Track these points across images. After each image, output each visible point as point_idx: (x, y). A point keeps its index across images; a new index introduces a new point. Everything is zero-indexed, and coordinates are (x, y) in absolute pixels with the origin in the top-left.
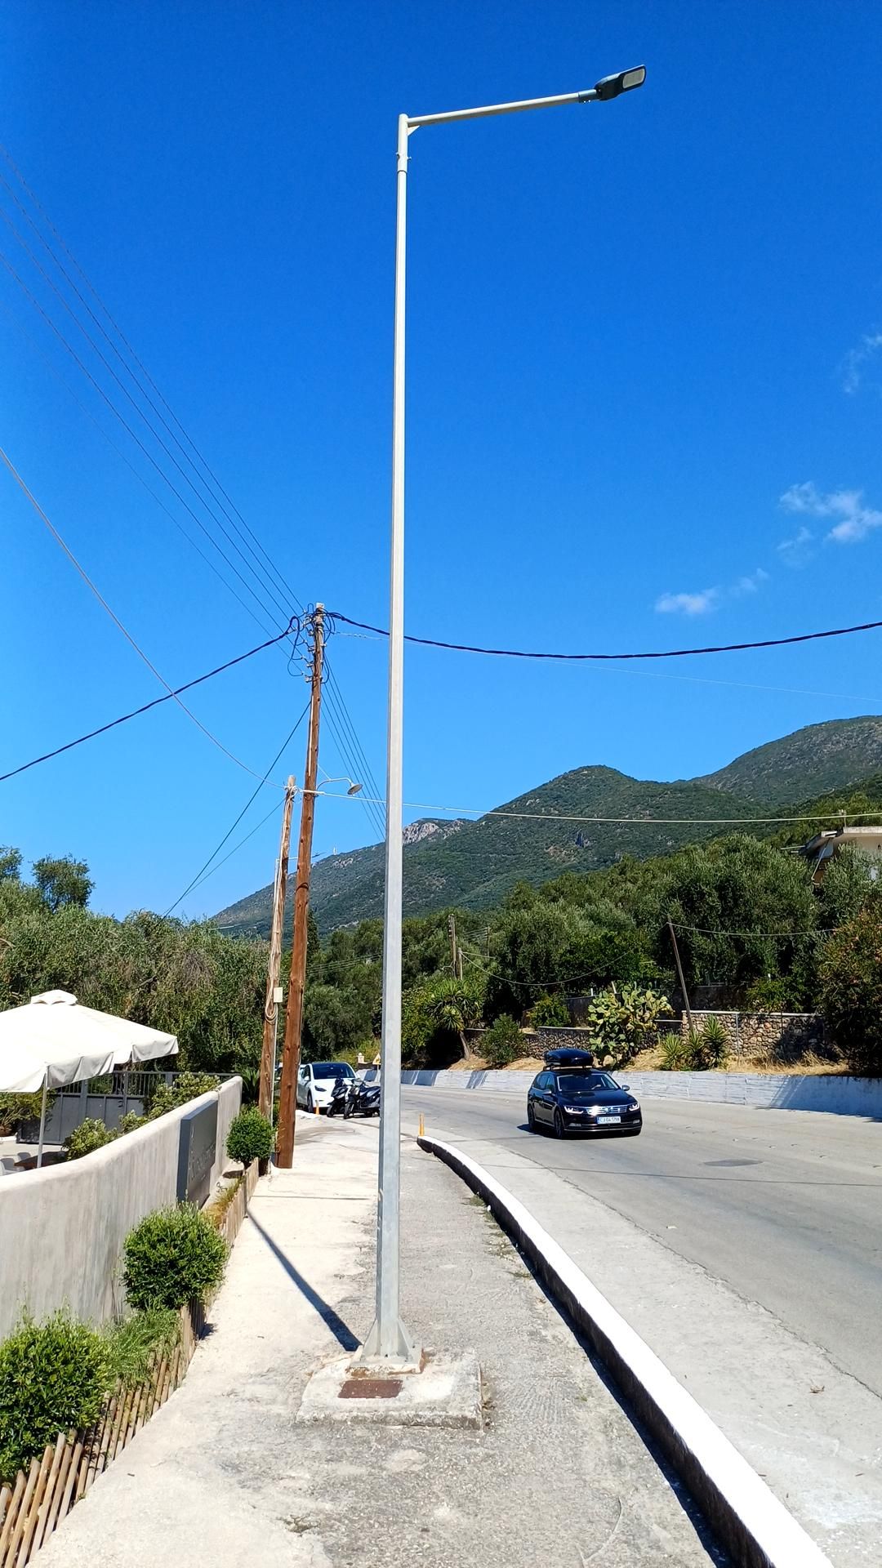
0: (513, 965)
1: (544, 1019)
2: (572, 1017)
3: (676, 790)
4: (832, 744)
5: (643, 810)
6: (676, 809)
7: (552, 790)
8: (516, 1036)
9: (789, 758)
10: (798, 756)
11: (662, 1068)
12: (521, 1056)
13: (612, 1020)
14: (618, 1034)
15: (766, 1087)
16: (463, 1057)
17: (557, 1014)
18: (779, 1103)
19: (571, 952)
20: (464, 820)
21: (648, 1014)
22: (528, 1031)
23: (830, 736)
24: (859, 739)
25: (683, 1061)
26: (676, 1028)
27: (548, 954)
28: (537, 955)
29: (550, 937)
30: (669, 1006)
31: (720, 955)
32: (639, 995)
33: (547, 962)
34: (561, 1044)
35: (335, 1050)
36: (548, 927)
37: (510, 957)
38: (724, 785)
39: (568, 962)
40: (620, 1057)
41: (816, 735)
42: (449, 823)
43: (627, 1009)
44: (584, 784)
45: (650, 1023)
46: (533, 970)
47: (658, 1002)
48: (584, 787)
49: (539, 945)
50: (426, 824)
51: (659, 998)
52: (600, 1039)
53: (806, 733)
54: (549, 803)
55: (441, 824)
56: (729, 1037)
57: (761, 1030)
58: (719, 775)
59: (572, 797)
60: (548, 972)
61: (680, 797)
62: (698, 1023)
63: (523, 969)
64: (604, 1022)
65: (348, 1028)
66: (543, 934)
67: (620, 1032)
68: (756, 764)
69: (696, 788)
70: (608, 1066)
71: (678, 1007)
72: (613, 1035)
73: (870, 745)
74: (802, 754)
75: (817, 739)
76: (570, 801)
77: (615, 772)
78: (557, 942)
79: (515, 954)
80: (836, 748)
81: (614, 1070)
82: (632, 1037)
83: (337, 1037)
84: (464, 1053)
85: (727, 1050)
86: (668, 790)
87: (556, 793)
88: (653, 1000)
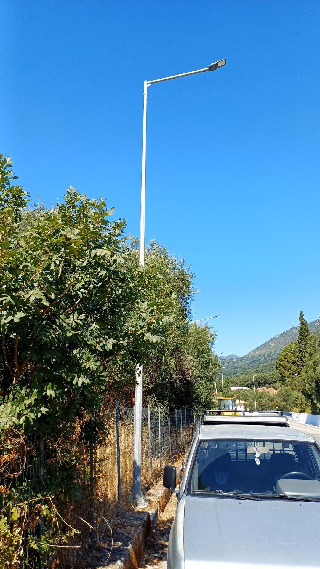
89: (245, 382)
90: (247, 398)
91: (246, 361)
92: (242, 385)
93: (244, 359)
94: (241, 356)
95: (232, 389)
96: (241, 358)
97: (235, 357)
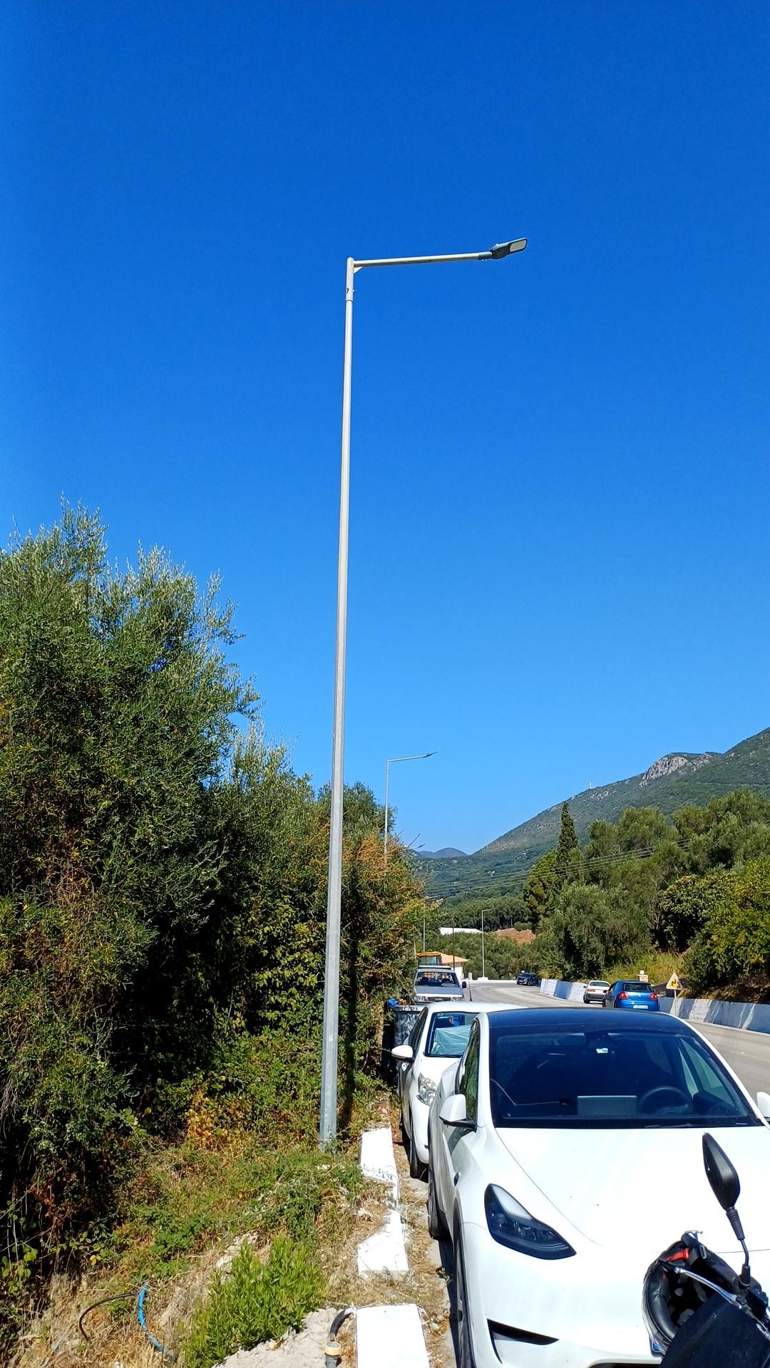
20: (712, 754)
35: (606, 966)
42: (697, 757)
50: (676, 759)
55: (690, 757)
65: (620, 938)
83: (607, 949)
89: (471, 916)
90: (471, 952)
91: (480, 865)
92: (465, 923)
93: (475, 858)
94: (469, 853)
95: (445, 931)
96: (470, 857)
97: (454, 855)
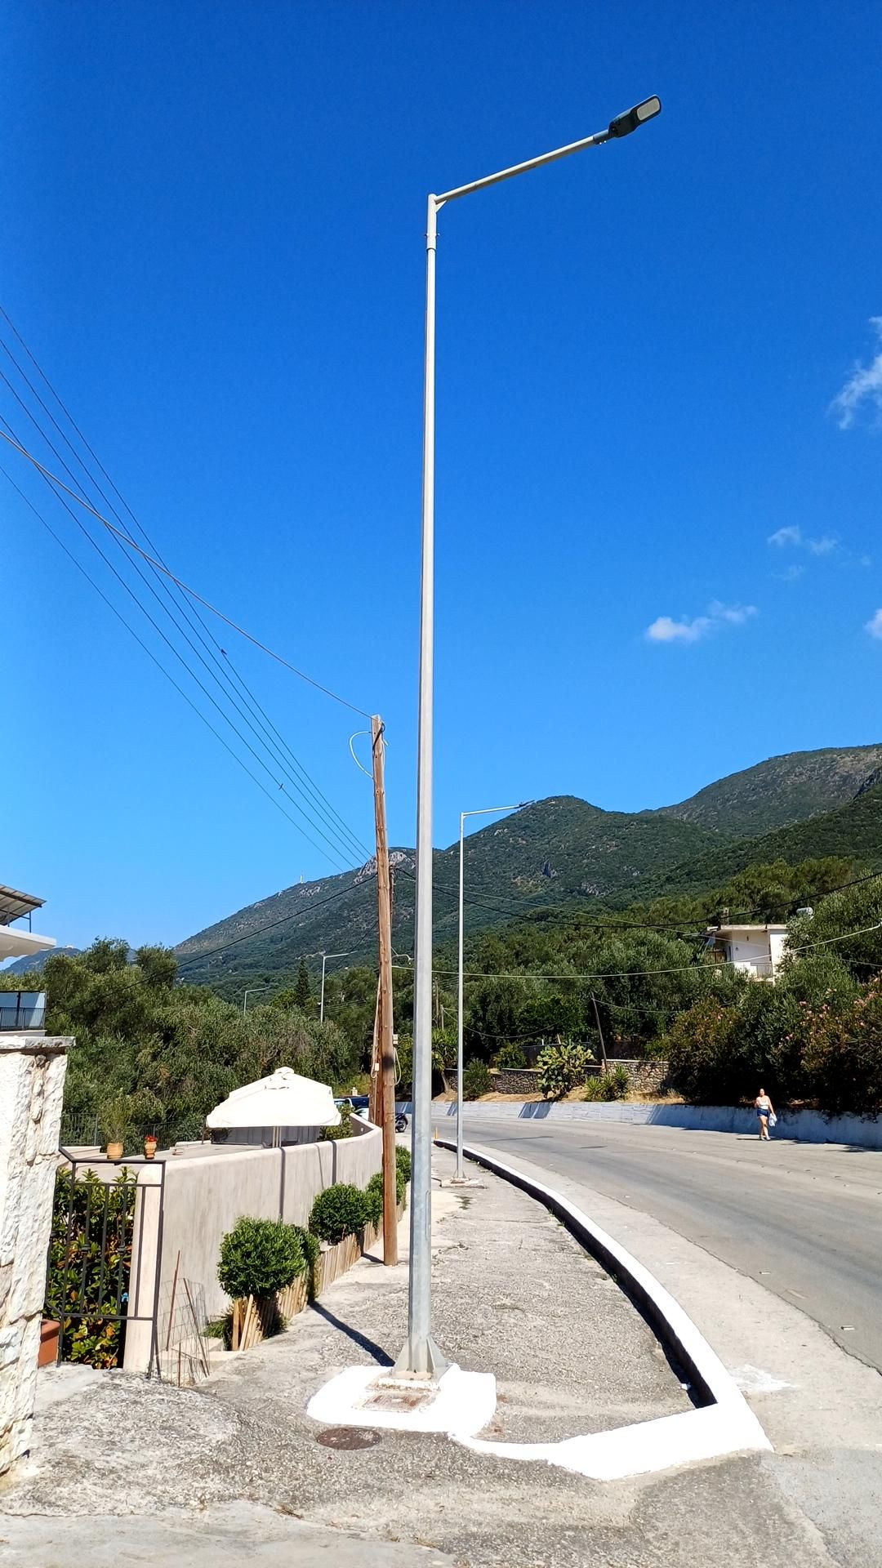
0: (483, 1019)
1: (506, 1063)
2: (528, 1061)
3: (642, 821)
4: (795, 776)
5: (610, 840)
6: (641, 840)
7: (520, 820)
8: (485, 1075)
9: (753, 790)
10: (762, 787)
11: (586, 1100)
12: (490, 1091)
13: (553, 1067)
14: (557, 1076)
15: (644, 1112)
16: (444, 1091)
17: (516, 1059)
18: (650, 1122)
19: (527, 1011)
21: (578, 1062)
22: (494, 1071)
23: (793, 768)
24: (822, 771)
25: (599, 1095)
26: (597, 1072)
27: (511, 1010)
28: (502, 1012)
29: (512, 998)
30: (592, 1057)
31: (628, 1020)
32: (572, 1049)
33: (510, 1018)
34: (519, 1082)
36: (510, 989)
37: (481, 1013)
38: (690, 816)
39: (525, 1019)
40: (558, 1092)
41: (780, 766)
43: (563, 1059)
44: (552, 814)
45: (579, 1069)
46: (498, 1023)
47: (585, 1053)
48: (553, 817)
49: (504, 1004)
50: (394, 853)
51: (586, 1051)
52: (544, 1080)
53: (769, 764)
54: (517, 833)
56: (632, 1078)
57: (652, 1073)
58: (685, 806)
59: (539, 828)
60: (511, 1025)
61: (646, 828)
62: (612, 1067)
63: (491, 1023)
64: (548, 1068)
66: (507, 996)
67: (558, 1075)
68: (721, 794)
69: (662, 819)
70: (551, 1098)
71: (599, 1056)
72: (554, 1077)
73: (832, 777)
74: (766, 786)
75: (781, 771)
76: (538, 831)
77: (583, 803)
78: (517, 1001)
79: (485, 1011)
80: (798, 780)
81: (554, 1101)
82: (567, 1078)
84: (444, 1089)
85: (630, 1087)
86: (635, 821)
87: (524, 824)
88: (581, 1052)
